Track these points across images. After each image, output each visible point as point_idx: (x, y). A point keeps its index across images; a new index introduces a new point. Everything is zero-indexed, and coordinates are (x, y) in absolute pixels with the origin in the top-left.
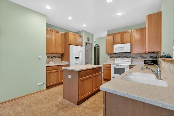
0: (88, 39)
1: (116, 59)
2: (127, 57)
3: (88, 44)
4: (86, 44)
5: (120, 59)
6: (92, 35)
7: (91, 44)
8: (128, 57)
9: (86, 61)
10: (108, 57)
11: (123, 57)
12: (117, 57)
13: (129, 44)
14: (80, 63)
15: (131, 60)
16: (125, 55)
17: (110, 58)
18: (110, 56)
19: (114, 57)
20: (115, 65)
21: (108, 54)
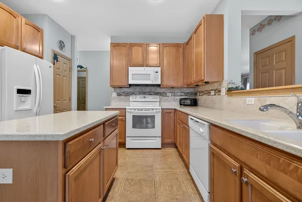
0: (62, 45)
1: (131, 98)
2: (151, 94)
3: (60, 58)
4: (55, 58)
5: (139, 98)
6: (73, 37)
7: (70, 60)
8: (153, 93)
9: (54, 102)
10: (114, 95)
11: (144, 93)
12: (133, 94)
13: (159, 69)
14: (35, 110)
15: (158, 100)
16: (148, 89)
17: (119, 95)
18: (118, 90)
19: (128, 94)
20: (135, 109)
21: (114, 87)
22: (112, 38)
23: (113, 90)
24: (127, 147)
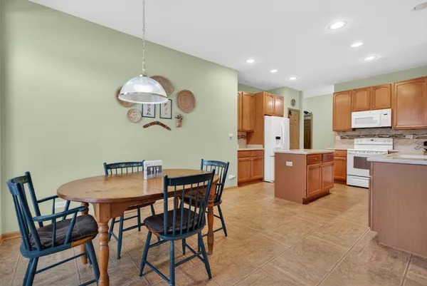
0: (293, 102)
1: (356, 141)
2: (382, 137)
3: (292, 113)
4: (290, 113)
5: (365, 141)
6: (301, 92)
7: (299, 112)
8: (384, 136)
10: (338, 138)
11: (373, 136)
12: (359, 136)
13: (388, 111)
14: (282, 148)
15: (391, 143)
16: (377, 132)
17: (342, 138)
18: (342, 134)
19: (352, 137)
20: (359, 151)
21: (338, 131)
22: (335, 85)
23: (336, 133)
24: (348, 184)
